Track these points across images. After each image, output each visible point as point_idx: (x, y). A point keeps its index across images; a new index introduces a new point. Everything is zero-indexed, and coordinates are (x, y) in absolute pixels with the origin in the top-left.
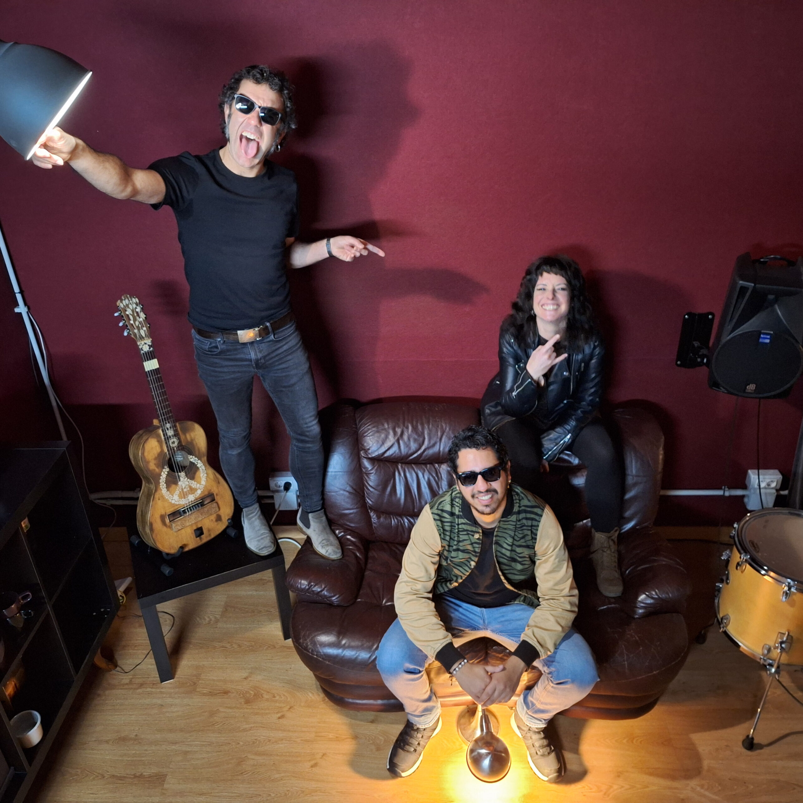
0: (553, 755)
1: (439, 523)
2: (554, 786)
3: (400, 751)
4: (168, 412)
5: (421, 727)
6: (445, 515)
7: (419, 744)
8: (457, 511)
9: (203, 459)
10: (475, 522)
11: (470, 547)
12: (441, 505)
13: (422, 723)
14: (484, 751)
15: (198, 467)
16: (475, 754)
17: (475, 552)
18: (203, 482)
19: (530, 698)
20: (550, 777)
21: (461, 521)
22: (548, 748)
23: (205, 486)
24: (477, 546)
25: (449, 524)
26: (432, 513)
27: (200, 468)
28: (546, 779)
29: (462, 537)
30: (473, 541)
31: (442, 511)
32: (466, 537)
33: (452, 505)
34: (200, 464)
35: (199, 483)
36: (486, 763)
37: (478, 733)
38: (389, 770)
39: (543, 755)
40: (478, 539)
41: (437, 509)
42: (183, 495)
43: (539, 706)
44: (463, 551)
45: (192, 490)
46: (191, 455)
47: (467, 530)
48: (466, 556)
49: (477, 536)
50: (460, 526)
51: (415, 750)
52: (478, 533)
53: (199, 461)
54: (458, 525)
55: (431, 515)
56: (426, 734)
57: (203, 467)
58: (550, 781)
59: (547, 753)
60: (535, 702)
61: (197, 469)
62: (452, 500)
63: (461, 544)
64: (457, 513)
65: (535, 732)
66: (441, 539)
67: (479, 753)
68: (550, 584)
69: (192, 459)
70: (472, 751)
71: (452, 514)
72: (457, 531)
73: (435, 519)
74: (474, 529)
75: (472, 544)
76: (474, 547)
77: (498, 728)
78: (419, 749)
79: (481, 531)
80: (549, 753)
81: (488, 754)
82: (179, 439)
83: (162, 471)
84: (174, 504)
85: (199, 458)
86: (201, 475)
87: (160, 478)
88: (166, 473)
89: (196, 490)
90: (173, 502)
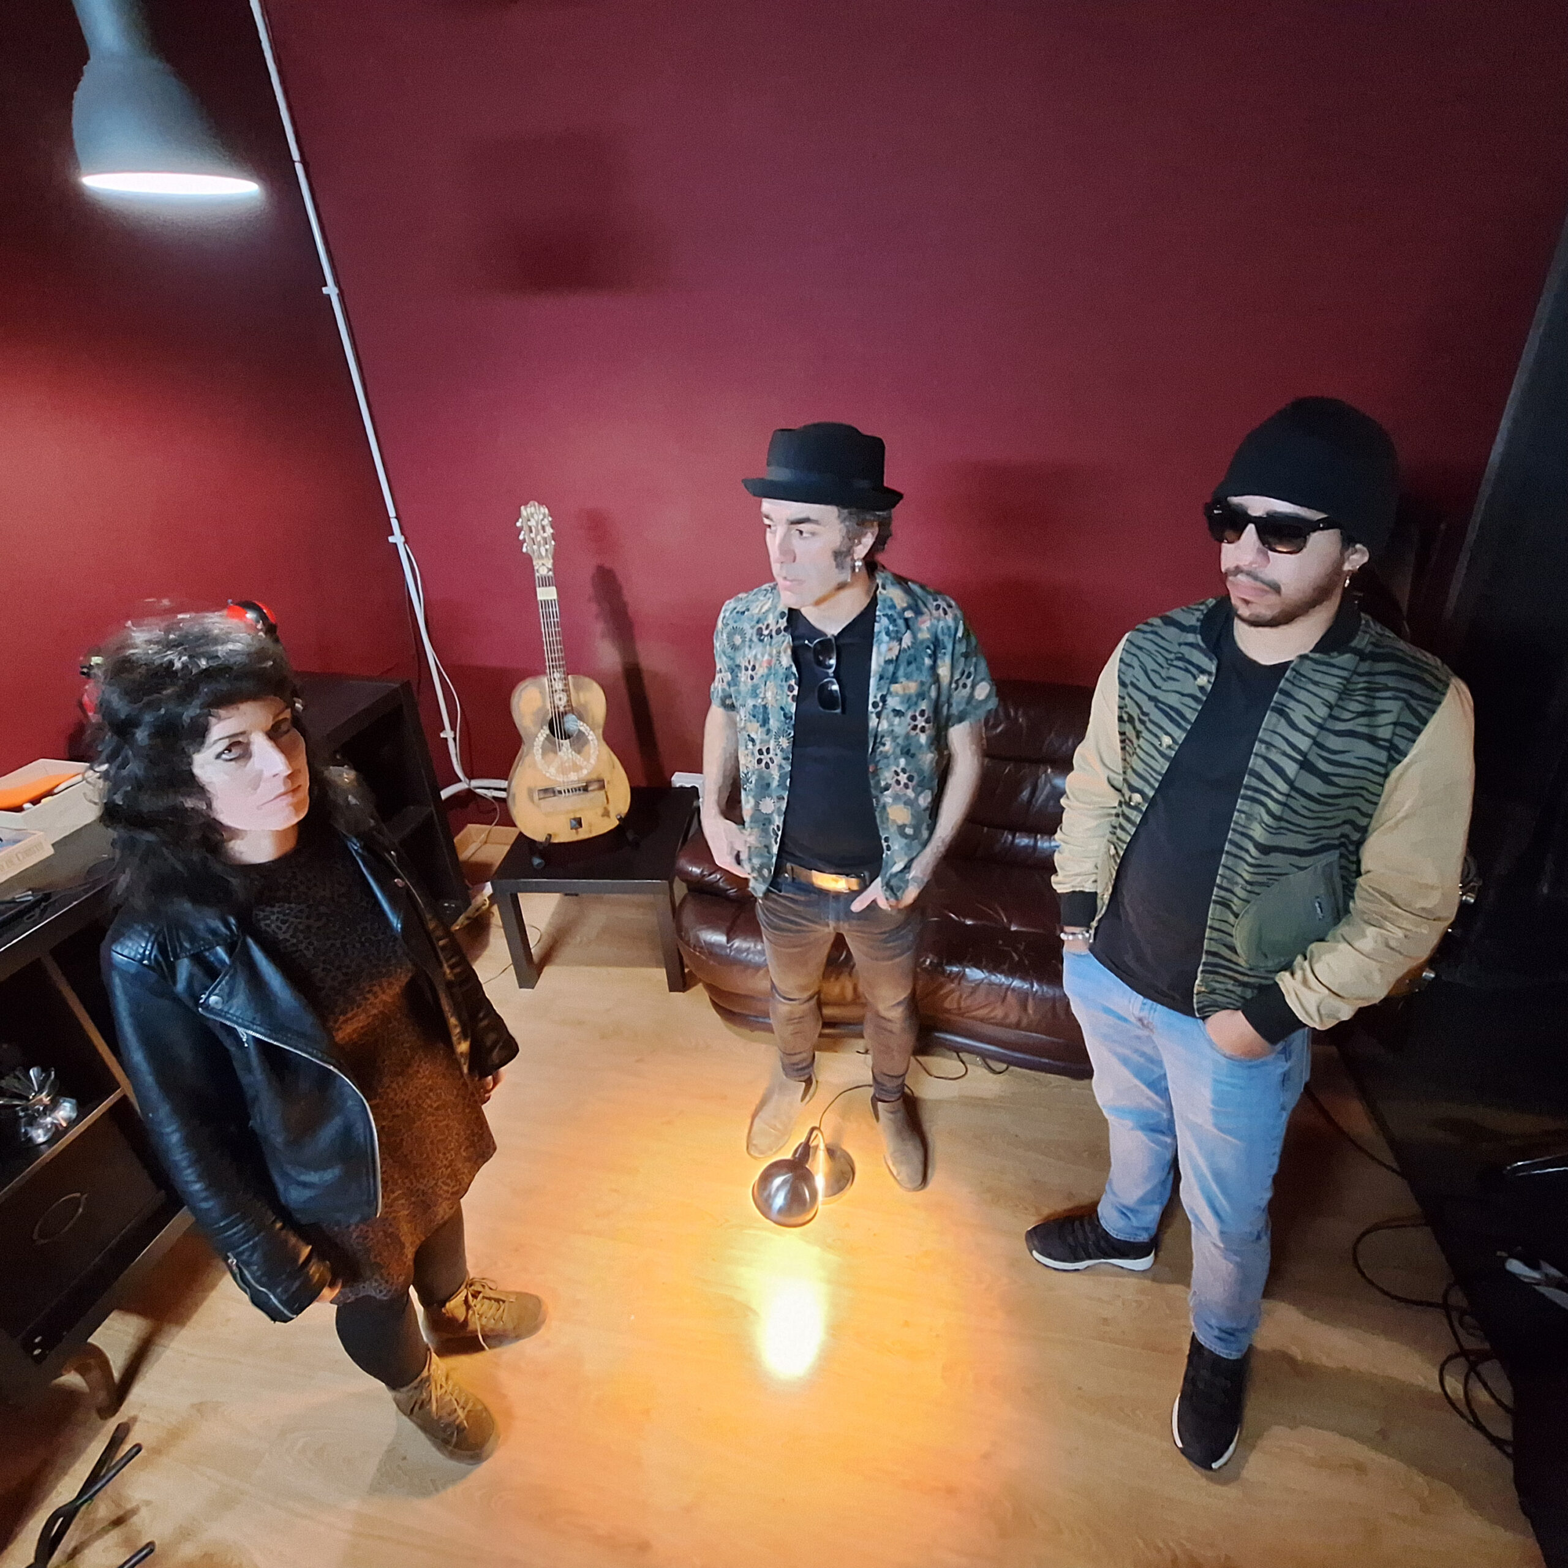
4: (556, 660)
9: (596, 731)
15: (588, 740)
18: (592, 761)
23: (595, 766)
27: (592, 742)
34: (591, 736)
35: (588, 761)
42: (563, 770)
45: (576, 768)
46: (583, 721)
53: (591, 733)
57: (596, 742)
61: (587, 742)
69: (584, 727)
83: (539, 731)
84: (548, 778)
85: (592, 729)
86: (592, 751)
87: (534, 740)
88: (545, 736)
89: (581, 768)
90: (548, 775)
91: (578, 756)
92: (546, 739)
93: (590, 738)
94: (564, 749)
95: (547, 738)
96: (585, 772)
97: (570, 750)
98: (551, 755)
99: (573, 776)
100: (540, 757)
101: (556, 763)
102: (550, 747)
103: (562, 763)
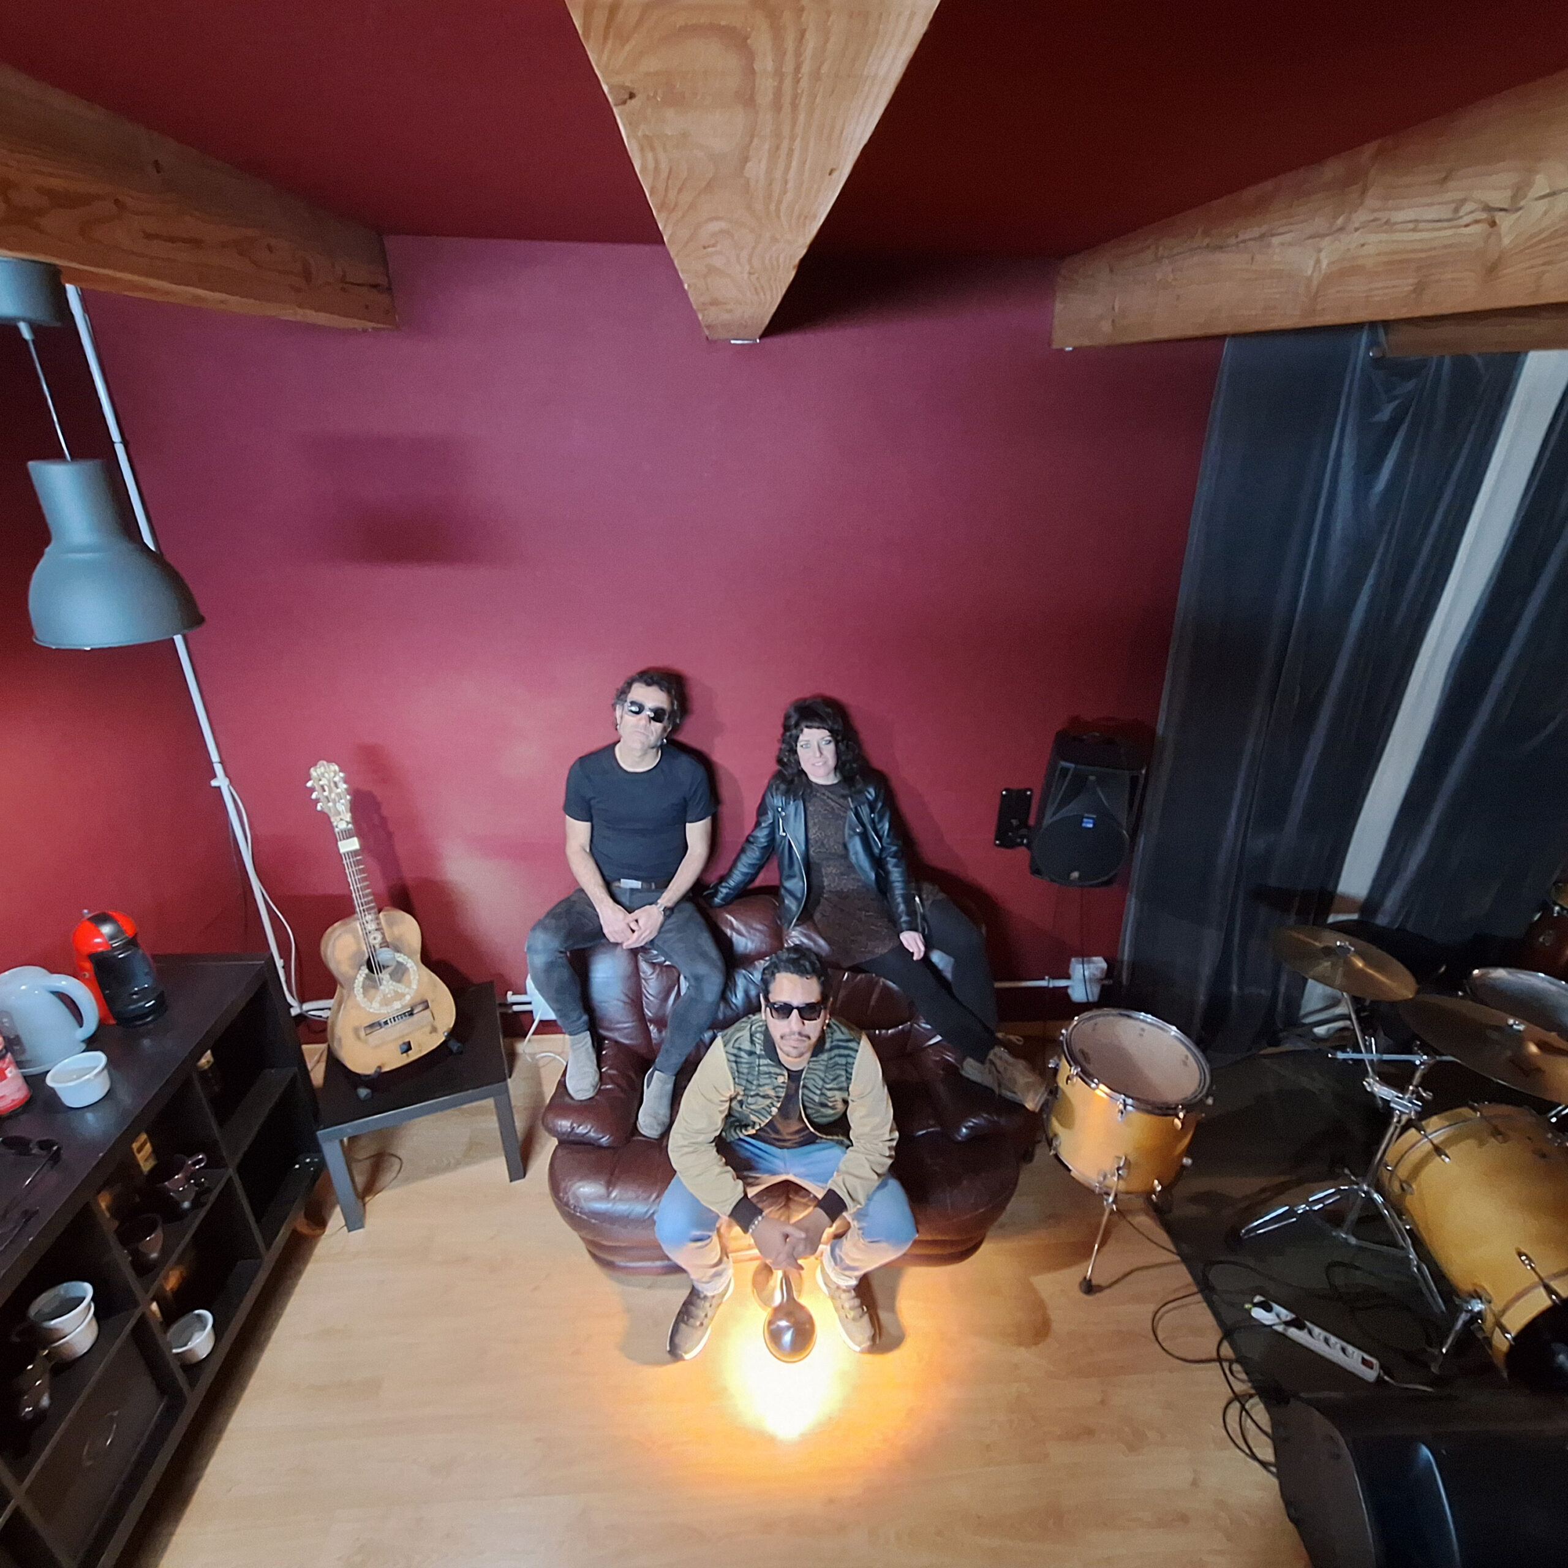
0: (866, 1318)
1: (734, 1065)
2: (869, 1357)
3: (683, 1326)
4: (367, 903)
5: (709, 1294)
6: (743, 1054)
7: (706, 1316)
8: (758, 1050)
9: (414, 957)
10: (779, 1064)
11: (772, 1093)
12: (738, 1042)
13: (707, 1290)
14: (783, 1323)
15: (407, 968)
16: (773, 1327)
17: (778, 1097)
18: (414, 986)
19: (837, 1251)
20: (863, 1346)
21: (763, 1061)
22: (860, 1310)
23: (417, 990)
24: (781, 1090)
25: (747, 1066)
26: (727, 1052)
27: (411, 970)
28: (858, 1349)
29: (762, 1082)
30: (776, 1084)
31: (739, 1049)
32: (768, 1081)
33: (752, 1042)
34: (410, 963)
35: (409, 986)
36: (787, 1337)
37: (777, 1299)
38: (670, 1352)
39: (854, 1319)
40: (783, 1083)
41: (733, 1047)
43: (848, 1262)
44: (764, 1097)
45: (400, 996)
46: (398, 951)
47: (770, 1073)
48: (768, 1102)
49: (781, 1079)
50: (761, 1068)
51: (702, 1324)
52: (783, 1075)
53: (410, 960)
54: (759, 1065)
55: (724, 1055)
56: (715, 1302)
57: (415, 968)
58: (862, 1352)
59: (858, 1316)
60: (843, 1257)
61: (406, 970)
62: (751, 1036)
63: (761, 1089)
64: (758, 1052)
65: (844, 1291)
66: (735, 1083)
67: (778, 1326)
68: (867, 1129)
69: (401, 958)
70: (770, 1323)
71: (751, 1053)
72: (756, 1073)
73: (729, 1060)
74: (778, 1071)
75: (774, 1089)
76: (776, 1092)
77: (800, 1291)
78: (706, 1322)
79: (786, 1074)
80: (861, 1317)
81: (788, 1328)
82: (383, 934)
83: (358, 973)
84: (371, 1013)
85: (409, 957)
86: (412, 977)
87: (354, 983)
88: (364, 975)
89: (404, 995)
90: (371, 1010)
91: (399, 985)
92: (365, 978)
93: (409, 966)
94: (384, 982)
95: (367, 977)
96: (408, 997)
97: (391, 982)
98: (372, 991)
99: (397, 1005)
100: (362, 996)
101: (378, 999)
102: (371, 984)
103: (384, 996)
